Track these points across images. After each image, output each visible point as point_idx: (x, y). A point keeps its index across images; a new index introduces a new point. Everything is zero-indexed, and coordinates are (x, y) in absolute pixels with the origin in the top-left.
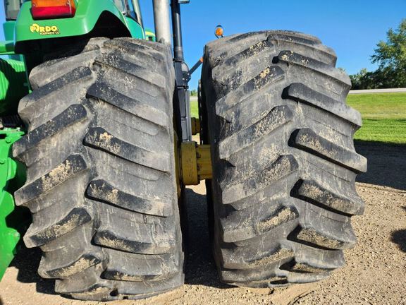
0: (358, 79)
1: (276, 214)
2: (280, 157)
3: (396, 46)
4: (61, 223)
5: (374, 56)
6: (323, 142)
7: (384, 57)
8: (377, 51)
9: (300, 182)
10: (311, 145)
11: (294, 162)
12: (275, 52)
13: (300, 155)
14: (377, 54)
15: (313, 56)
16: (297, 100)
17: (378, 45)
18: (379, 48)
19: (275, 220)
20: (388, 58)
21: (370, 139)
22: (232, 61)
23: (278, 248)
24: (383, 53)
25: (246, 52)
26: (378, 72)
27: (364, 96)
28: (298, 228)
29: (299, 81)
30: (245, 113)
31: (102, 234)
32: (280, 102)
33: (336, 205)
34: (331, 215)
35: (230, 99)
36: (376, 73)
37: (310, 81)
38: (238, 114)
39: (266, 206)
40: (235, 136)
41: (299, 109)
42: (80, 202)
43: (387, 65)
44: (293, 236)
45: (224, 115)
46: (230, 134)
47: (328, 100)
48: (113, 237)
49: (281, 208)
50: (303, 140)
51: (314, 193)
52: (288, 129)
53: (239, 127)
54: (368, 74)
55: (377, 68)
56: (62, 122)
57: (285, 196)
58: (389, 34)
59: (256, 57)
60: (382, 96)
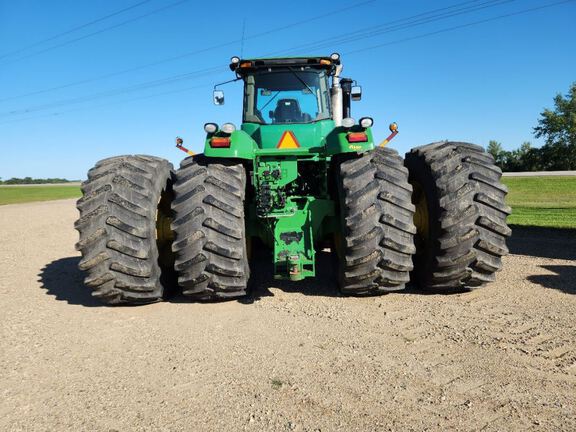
0: (518, 158)
1: (469, 232)
2: (470, 206)
3: (567, 115)
4: (370, 233)
5: (538, 128)
6: (490, 199)
7: (552, 130)
8: (543, 122)
9: (480, 217)
10: (485, 200)
11: (477, 208)
12: (462, 156)
13: (479, 205)
14: (543, 126)
15: (482, 159)
16: (476, 180)
17: (543, 115)
18: (544, 118)
19: (468, 236)
20: (557, 131)
21: (530, 224)
22: (441, 161)
23: (469, 251)
24: (550, 124)
25: (448, 156)
26: (545, 149)
27: (526, 180)
28: (479, 240)
29: (476, 170)
30: (451, 186)
31: (387, 239)
32: (468, 181)
33: (497, 229)
34: (495, 235)
35: (443, 178)
36: (543, 149)
37: (482, 171)
38: (447, 186)
39: (463, 230)
40: (447, 196)
41: (478, 184)
42: (378, 224)
43: (556, 140)
44: (476, 246)
45: (440, 186)
46: (444, 195)
47: (490, 180)
48: (391, 241)
49: (472, 229)
50: (480, 198)
51: (487, 223)
52: (473, 193)
53: (448, 192)
54: (534, 151)
55: (544, 144)
56: (369, 187)
57: (473, 224)
58: (558, 100)
59: (453, 158)
60: (549, 179)
